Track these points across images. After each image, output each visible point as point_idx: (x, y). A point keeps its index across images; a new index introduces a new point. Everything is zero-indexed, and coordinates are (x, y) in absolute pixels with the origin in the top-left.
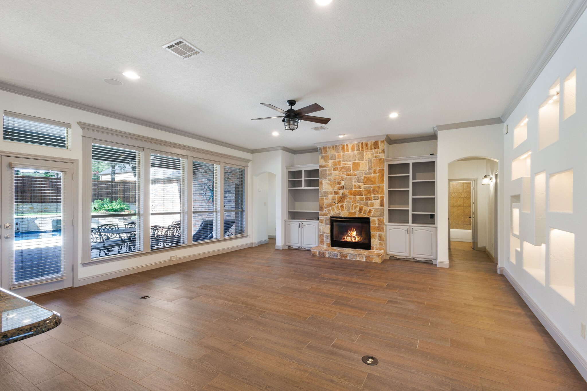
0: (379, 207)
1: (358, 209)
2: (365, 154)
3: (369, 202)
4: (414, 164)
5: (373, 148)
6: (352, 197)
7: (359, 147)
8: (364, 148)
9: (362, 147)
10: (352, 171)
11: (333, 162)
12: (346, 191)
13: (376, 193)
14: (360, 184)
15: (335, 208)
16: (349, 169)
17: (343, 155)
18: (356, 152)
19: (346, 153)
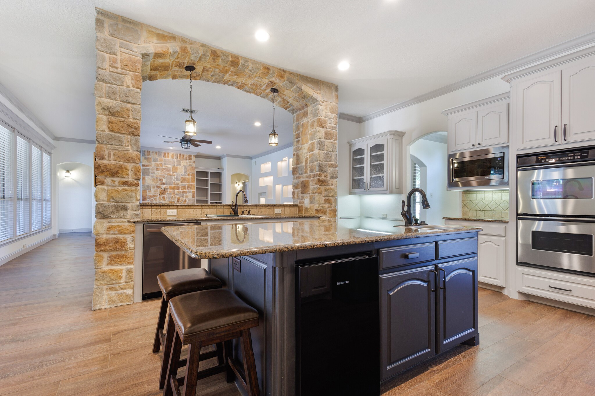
0: (192, 198)
1: (176, 199)
2: (181, 162)
3: (185, 194)
4: (211, 173)
5: (188, 159)
6: (172, 191)
7: (178, 156)
8: (181, 158)
9: (180, 157)
10: (171, 172)
11: (156, 164)
12: (168, 186)
13: (189, 189)
14: (178, 182)
15: (157, 199)
16: (169, 171)
17: (165, 160)
18: (175, 160)
19: (167, 158)
